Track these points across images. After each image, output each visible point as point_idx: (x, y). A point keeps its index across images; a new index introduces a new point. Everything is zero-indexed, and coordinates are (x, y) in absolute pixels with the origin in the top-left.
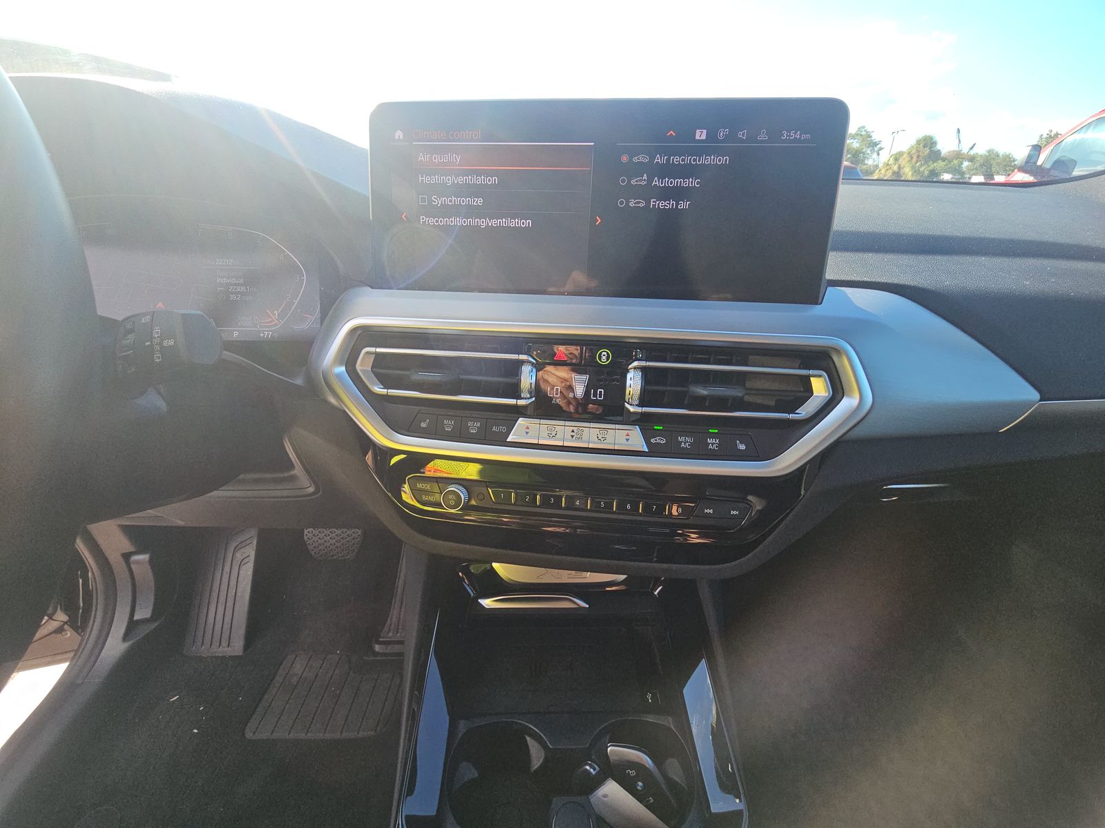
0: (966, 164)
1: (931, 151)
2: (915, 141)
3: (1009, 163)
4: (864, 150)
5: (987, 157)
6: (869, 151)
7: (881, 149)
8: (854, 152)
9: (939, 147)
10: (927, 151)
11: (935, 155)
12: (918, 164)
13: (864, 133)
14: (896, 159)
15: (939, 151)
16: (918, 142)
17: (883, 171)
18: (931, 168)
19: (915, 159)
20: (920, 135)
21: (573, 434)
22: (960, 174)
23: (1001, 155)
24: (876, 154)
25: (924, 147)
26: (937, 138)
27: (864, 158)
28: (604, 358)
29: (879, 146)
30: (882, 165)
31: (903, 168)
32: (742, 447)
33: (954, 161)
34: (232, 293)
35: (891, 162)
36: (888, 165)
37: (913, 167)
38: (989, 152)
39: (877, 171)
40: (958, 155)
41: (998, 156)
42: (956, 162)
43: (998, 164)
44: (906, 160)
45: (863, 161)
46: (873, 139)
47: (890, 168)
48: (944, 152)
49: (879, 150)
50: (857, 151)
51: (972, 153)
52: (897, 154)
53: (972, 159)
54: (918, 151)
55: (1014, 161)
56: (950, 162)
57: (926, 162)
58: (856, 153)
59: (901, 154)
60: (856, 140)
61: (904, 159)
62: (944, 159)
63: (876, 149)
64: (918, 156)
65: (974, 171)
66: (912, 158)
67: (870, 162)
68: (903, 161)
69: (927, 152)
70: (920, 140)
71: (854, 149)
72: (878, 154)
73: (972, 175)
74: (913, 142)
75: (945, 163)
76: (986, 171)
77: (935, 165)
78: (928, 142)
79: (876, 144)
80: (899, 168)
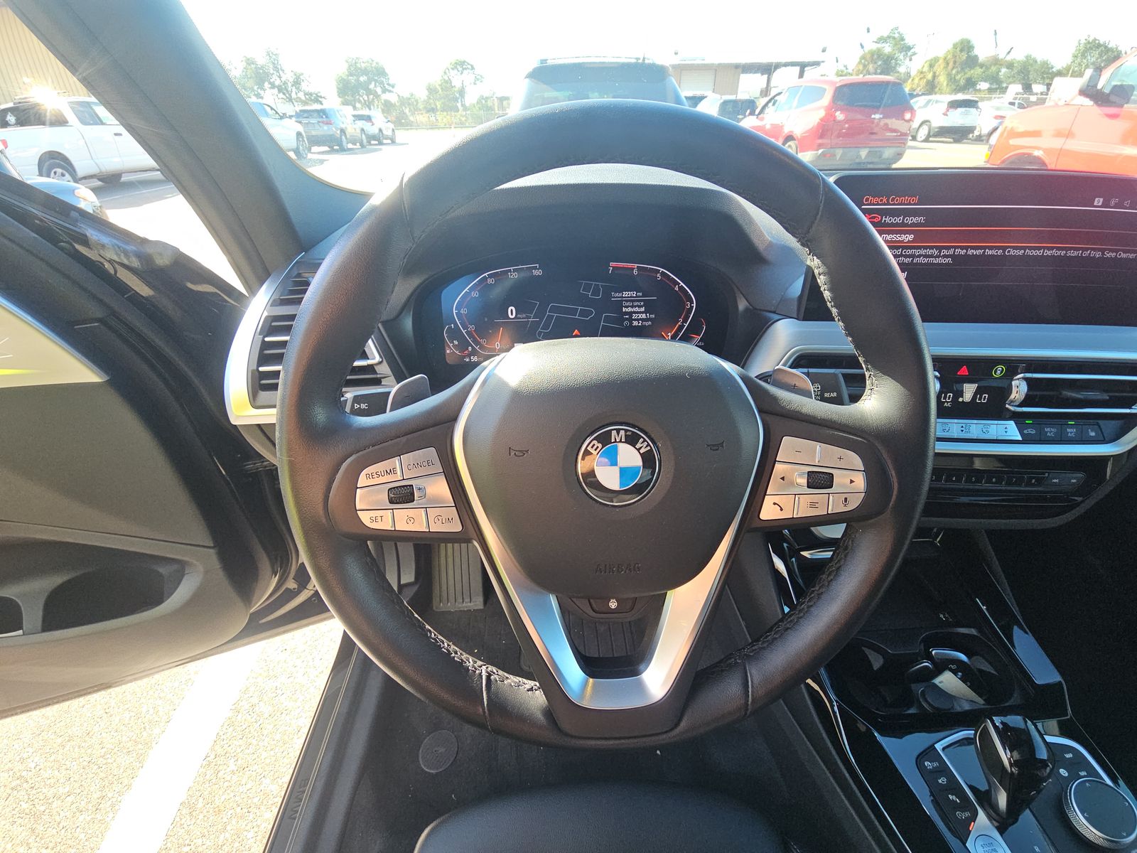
0: (1004, 70)
1: (969, 57)
2: (952, 47)
3: (1047, 70)
4: (897, 55)
5: (1025, 63)
6: (901, 57)
7: (915, 54)
8: (885, 58)
9: (976, 52)
10: (964, 56)
11: (972, 61)
12: (954, 72)
13: (897, 35)
14: (931, 66)
15: (976, 56)
16: (955, 46)
17: (916, 81)
18: (967, 76)
19: (951, 64)
20: (957, 39)
21: (962, 429)
22: (997, 84)
23: (1038, 61)
24: (908, 59)
25: (961, 51)
26: (974, 42)
27: (896, 64)
28: (999, 372)
29: (912, 50)
30: (916, 72)
31: (938, 76)
32: (1093, 434)
33: (992, 68)
34: (635, 320)
35: (926, 69)
36: (922, 73)
37: (949, 75)
38: (1027, 57)
39: (910, 80)
40: (996, 61)
41: (1036, 62)
42: (994, 69)
43: (1036, 71)
44: (942, 67)
45: (895, 68)
46: (906, 42)
47: (924, 77)
48: (982, 58)
49: (912, 55)
50: (888, 57)
51: (1009, 58)
52: (932, 60)
53: (1010, 66)
54: (955, 56)
55: (1052, 68)
56: (988, 68)
57: (962, 69)
58: (887, 60)
59: (936, 60)
60: (888, 44)
61: (940, 65)
62: (981, 66)
63: (909, 54)
64: (955, 62)
65: (1011, 80)
66: (948, 64)
67: (902, 69)
68: (939, 68)
69: (964, 58)
70: (957, 44)
71: (885, 55)
72: (911, 60)
73: (1010, 83)
74: (950, 47)
75: (982, 70)
76: (1024, 79)
77: (972, 72)
78: (966, 46)
79: (909, 48)
80: (934, 77)
